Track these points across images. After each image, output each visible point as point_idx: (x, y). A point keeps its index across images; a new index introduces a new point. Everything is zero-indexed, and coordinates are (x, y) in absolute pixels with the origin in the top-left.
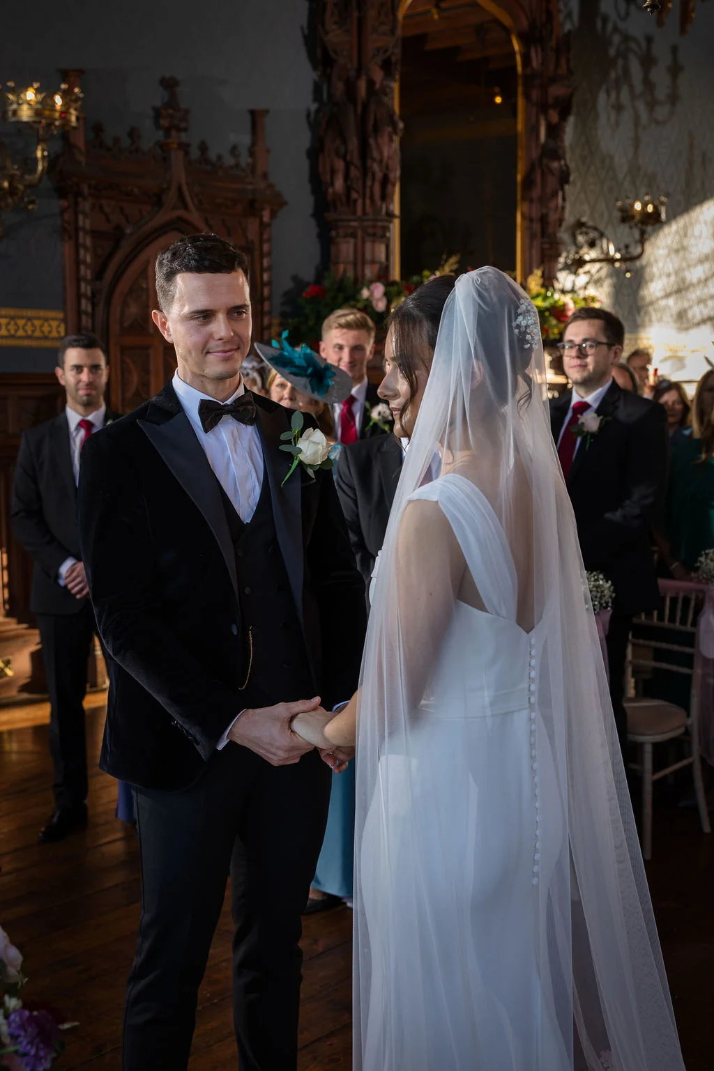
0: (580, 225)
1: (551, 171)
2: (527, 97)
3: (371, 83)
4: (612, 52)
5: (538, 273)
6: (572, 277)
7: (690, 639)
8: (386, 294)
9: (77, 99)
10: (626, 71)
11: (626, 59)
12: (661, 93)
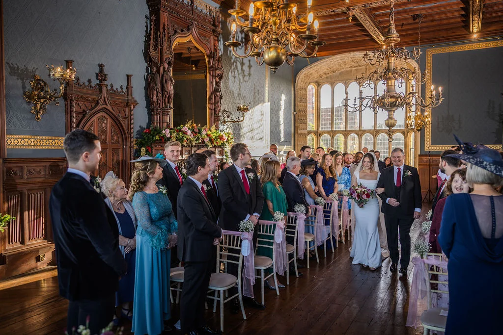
0: (225, 111)
1: (217, 95)
2: (210, 73)
3: (164, 68)
4: (232, 61)
5: (214, 125)
6: (222, 126)
7: (272, 238)
8: (170, 132)
9: (74, 71)
10: (236, 66)
11: (236, 63)
12: (246, 73)
